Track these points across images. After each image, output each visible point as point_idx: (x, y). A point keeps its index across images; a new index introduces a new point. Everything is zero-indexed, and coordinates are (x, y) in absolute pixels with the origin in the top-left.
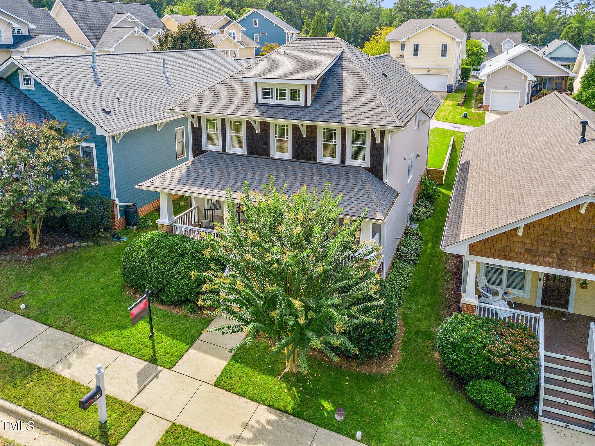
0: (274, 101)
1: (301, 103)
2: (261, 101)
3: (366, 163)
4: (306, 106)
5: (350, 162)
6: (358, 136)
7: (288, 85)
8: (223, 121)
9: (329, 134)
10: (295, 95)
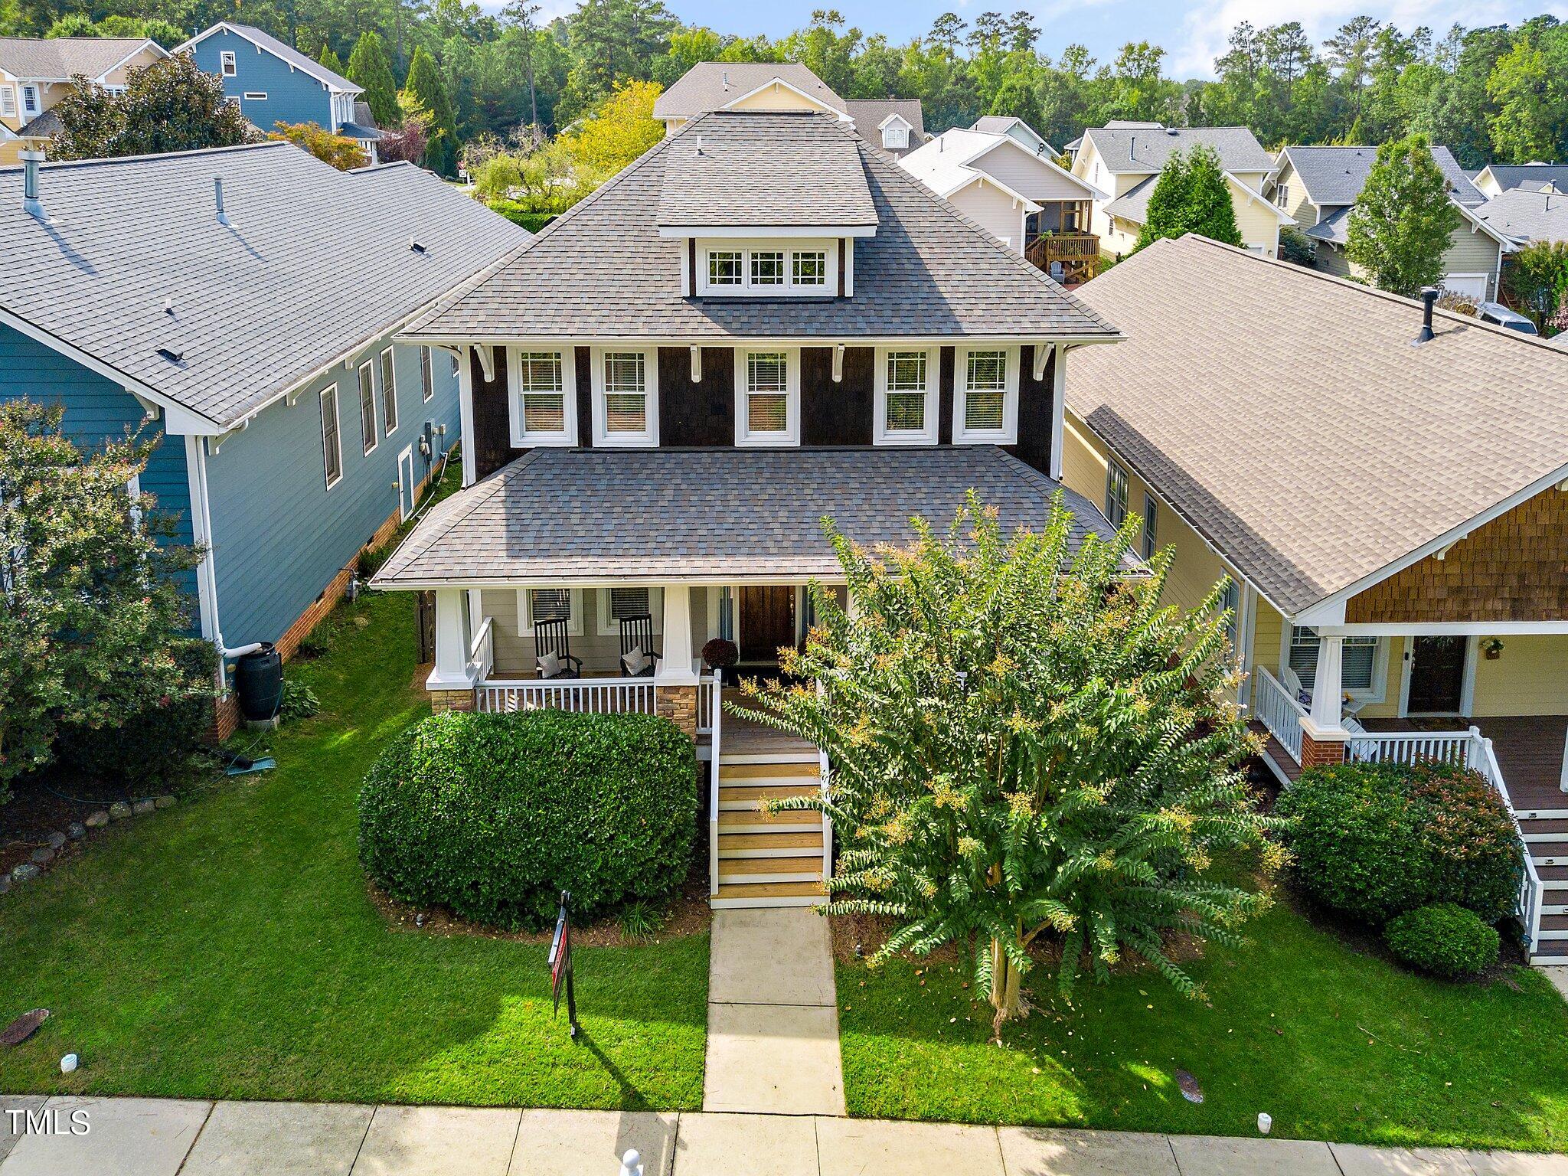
0: (746, 288)
1: (828, 288)
2: (705, 288)
3: (1007, 434)
4: (841, 297)
5: (962, 435)
6: (987, 366)
7: (788, 242)
8: (583, 356)
9: (906, 368)
10: (809, 267)
